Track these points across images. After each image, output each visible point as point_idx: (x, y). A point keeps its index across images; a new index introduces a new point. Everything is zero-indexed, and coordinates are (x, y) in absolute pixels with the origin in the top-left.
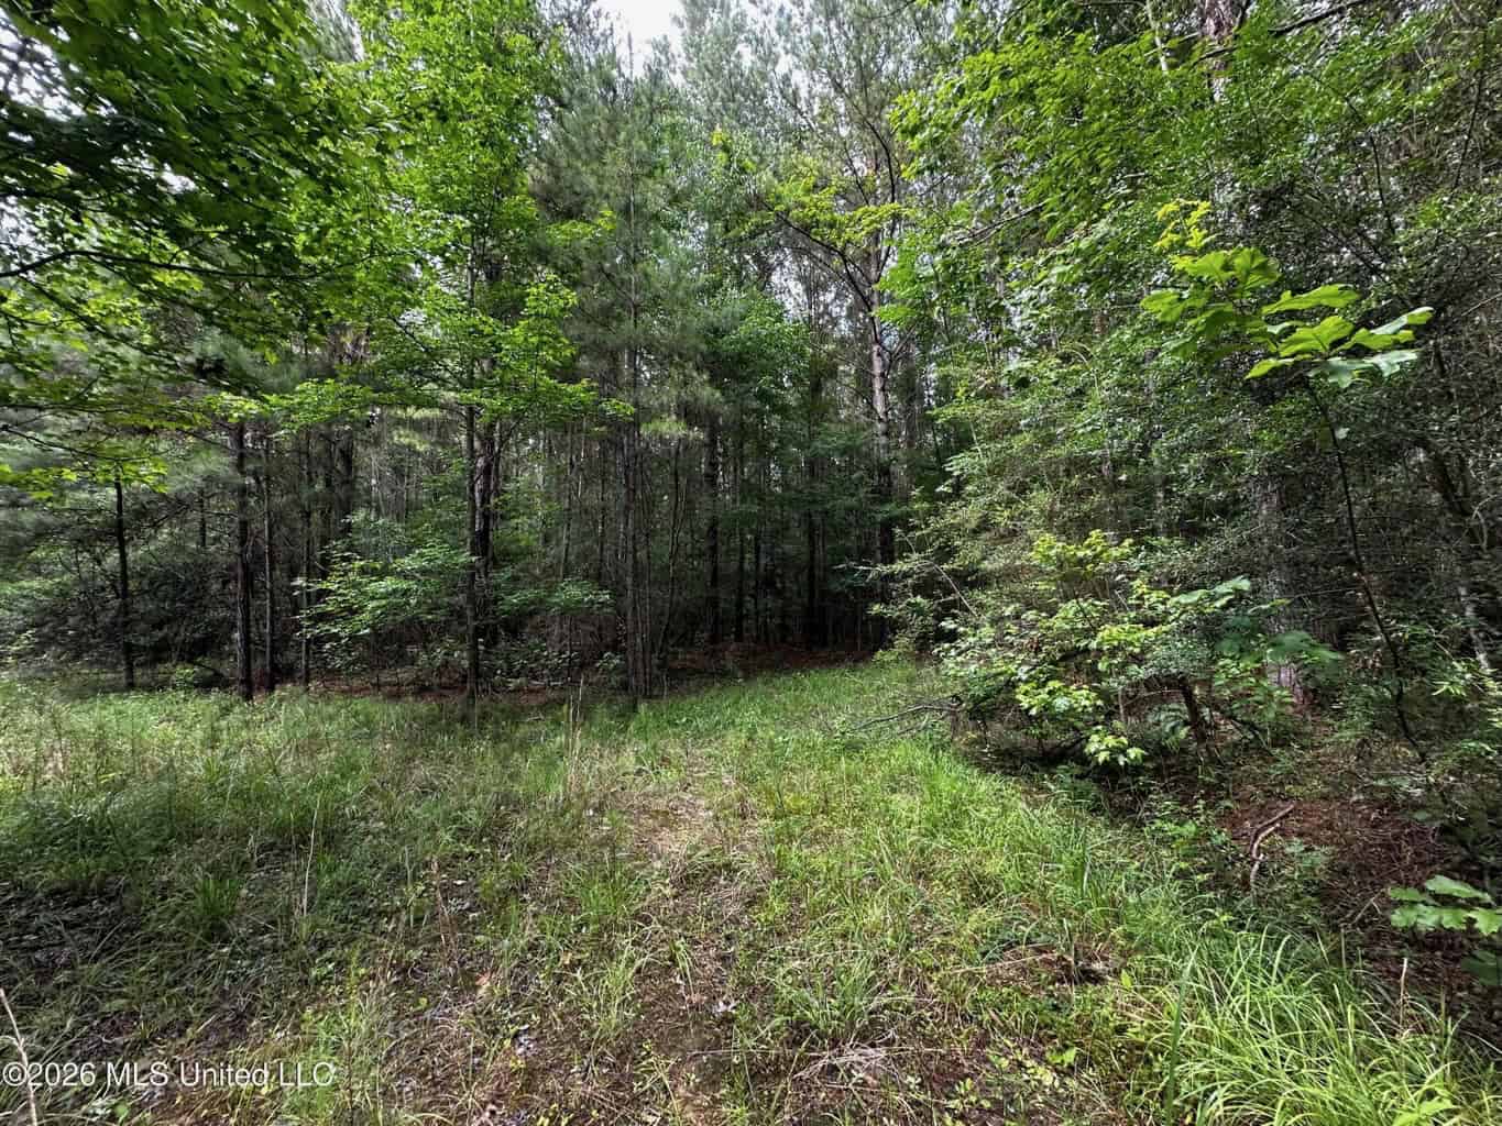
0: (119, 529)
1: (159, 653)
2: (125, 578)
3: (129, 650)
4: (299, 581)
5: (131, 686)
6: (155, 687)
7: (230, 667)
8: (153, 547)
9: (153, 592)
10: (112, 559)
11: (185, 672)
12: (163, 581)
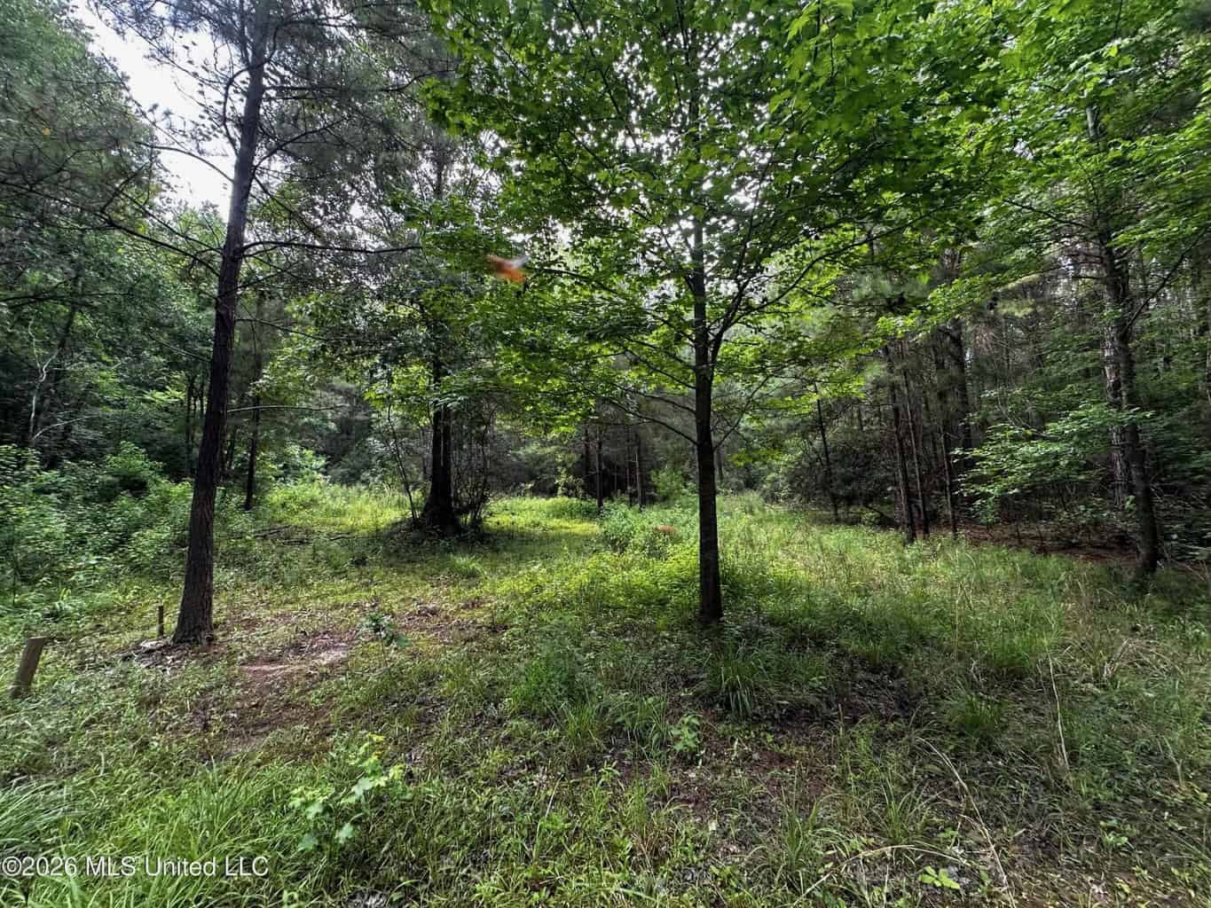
0: (819, 423)
1: (850, 500)
2: (827, 453)
3: (834, 497)
4: (957, 451)
5: (838, 521)
6: (854, 522)
7: (899, 512)
8: (837, 431)
9: (841, 462)
10: (817, 443)
11: (869, 515)
12: (846, 453)
